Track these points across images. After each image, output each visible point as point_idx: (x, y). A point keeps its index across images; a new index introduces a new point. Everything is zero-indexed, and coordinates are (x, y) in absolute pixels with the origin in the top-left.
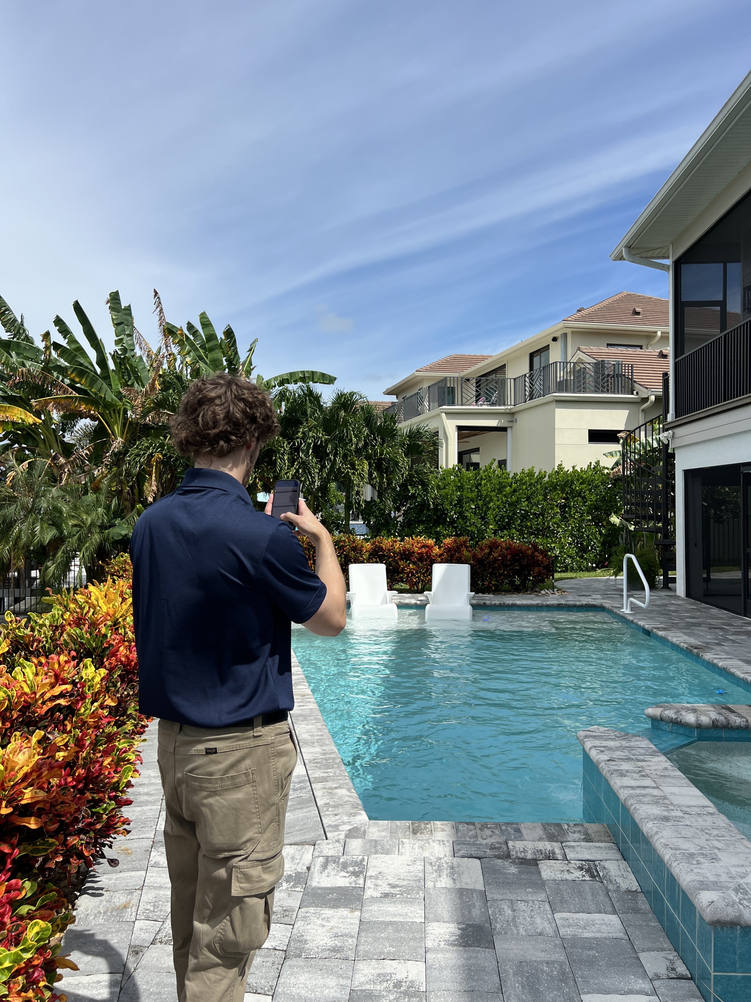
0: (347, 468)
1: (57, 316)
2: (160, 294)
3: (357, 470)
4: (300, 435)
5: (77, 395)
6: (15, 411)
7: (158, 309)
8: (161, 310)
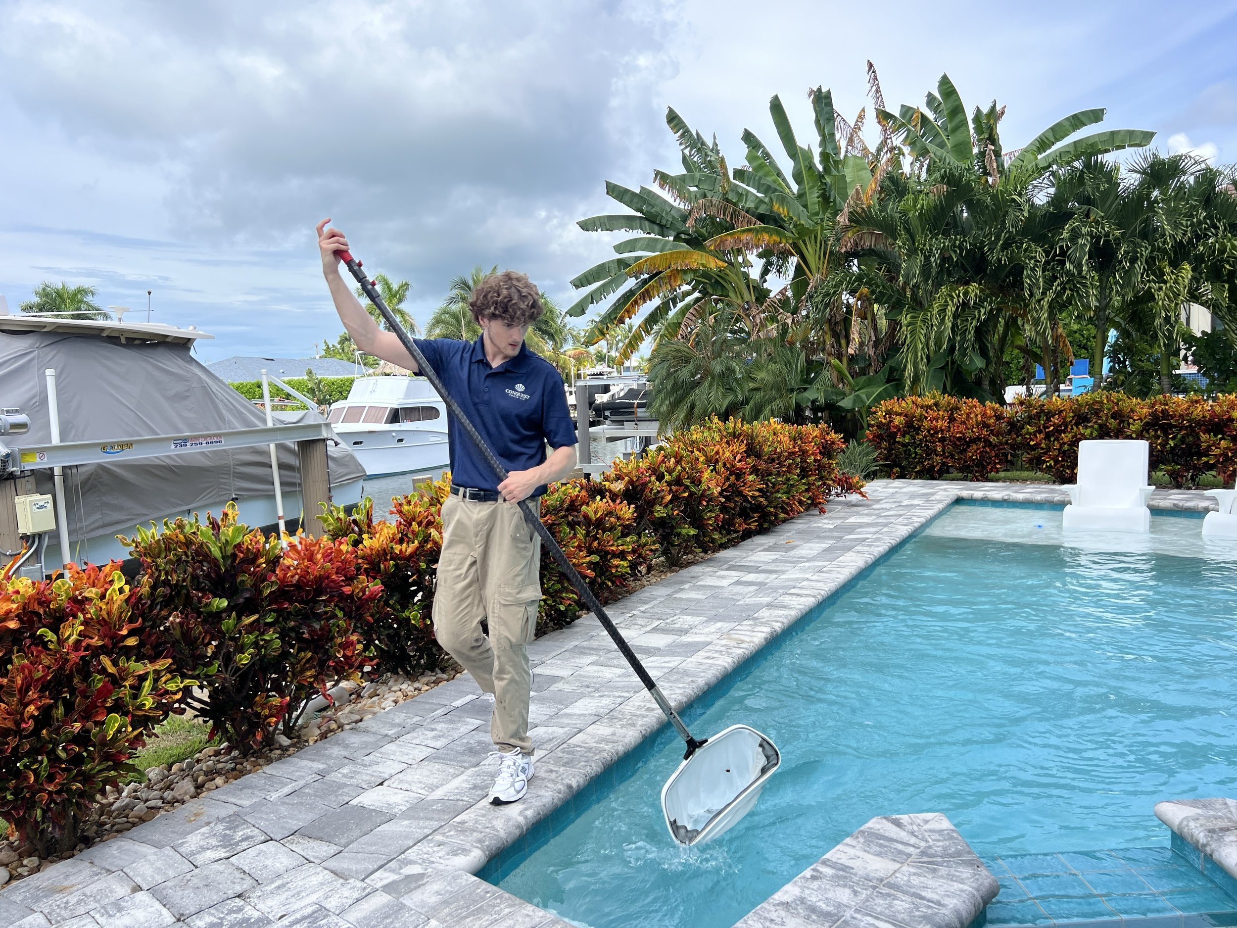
0: (1149, 281)
1: (746, 130)
2: (876, 67)
3: (1165, 282)
4: (1065, 235)
5: (763, 225)
6: (695, 257)
7: (874, 88)
8: (878, 90)
